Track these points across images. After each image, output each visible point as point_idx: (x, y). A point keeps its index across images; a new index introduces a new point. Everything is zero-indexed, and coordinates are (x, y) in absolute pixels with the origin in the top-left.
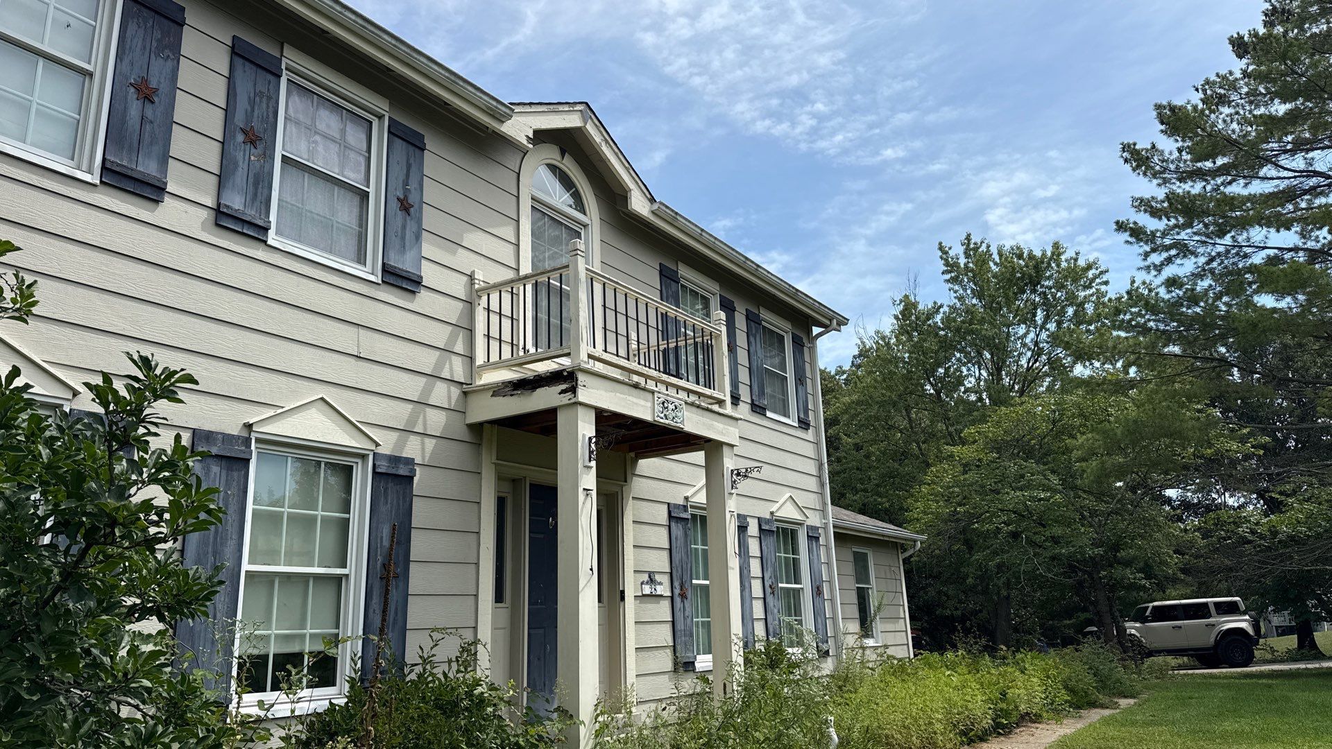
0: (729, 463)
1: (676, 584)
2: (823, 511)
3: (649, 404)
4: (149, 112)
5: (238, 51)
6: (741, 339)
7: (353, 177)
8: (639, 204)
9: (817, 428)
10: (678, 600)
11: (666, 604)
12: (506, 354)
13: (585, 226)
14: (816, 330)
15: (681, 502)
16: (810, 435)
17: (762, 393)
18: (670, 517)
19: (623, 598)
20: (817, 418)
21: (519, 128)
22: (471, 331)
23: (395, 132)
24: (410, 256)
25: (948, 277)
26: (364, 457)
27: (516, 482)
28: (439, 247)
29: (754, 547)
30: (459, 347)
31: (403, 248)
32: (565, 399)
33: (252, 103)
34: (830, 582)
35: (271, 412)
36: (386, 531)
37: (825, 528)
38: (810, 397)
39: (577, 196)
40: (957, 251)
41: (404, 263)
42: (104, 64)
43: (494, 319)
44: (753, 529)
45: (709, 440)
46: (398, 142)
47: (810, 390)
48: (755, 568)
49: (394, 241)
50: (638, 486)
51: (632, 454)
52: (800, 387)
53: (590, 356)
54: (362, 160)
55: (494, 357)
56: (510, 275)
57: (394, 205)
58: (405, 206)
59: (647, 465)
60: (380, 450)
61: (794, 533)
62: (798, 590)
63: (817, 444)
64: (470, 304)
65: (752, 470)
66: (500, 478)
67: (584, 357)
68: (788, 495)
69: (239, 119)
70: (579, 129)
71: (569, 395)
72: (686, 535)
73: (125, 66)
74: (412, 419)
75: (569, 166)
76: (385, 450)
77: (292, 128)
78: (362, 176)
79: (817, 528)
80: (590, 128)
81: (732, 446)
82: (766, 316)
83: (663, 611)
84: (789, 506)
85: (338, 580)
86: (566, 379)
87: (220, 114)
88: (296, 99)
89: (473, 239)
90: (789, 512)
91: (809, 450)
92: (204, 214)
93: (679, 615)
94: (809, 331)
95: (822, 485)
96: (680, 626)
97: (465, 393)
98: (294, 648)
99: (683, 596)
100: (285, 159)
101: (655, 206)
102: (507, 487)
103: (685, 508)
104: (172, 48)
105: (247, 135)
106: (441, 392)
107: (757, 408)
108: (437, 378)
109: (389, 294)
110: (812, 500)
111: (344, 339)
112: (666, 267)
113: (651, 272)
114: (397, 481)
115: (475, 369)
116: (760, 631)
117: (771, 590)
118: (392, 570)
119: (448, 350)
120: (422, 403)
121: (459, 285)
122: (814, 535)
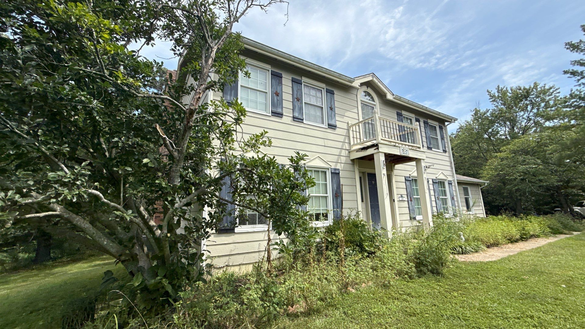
0: (423, 164)
1: (409, 197)
2: (453, 176)
3: (399, 150)
4: (278, 98)
5: (293, 81)
6: (423, 129)
7: (319, 104)
8: (390, 97)
9: (449, 152)
10: (410, 202)
11: (406, 203)
12: (359, 141)
13: (375, 105)
14: (446, 123)
15: (408, 176)
16: (447, 154)
17: (430, 144)
18: (406, 180)
19: (394, 201)
20: (449, 149)
21: (356, 84)
22: (349, 137)
23: (328, 91)
24: (333, 120)
25: (491, 100)
26: (328, 169)
27: (363, 173)
28: (340, 117)
29: (431, 187)
30: (347, 141)
31: (332, 119)
32: (376, 151)
33: (297, 92)
34: (457, 196)
35: (309, 160)
36: (335, 186)
37: (454, 181)
38: (446, 143)
39: (372, 98)
40: (495, 92)
41: (332, 122)
42: (269, 90)
43: (355, 133)
44: (431, 182)
45: (416, 159)
46: (328, 94)
47: (446, 141)
48: (432, 193)
49: (330, 118)
50: (395, 172)
51: (393, 164)
52: (443, 141)
53: (381, 139)
54: (321, 100)
55: (356, 142)
56: (357, 121)
57: (329, 109)
58: (331, 109)
59: (397, 166)
60: (332, 167)
61: (444, 183)
62: (446, 198)
63: (450, 157)
64: (348, 130)
65: (431, 166)
66: (360, 172)
67: (380, 140)
68: (441, 172)
69: (295, 96)
70: (371, 80)
71: (377, 150)
72: (411, 185)
73: (273, 90)
74: (338, 160)
75: (370, 90)
76: (333, 167)
77: (306, 96)
78: (321, 103)
79: (451, 181)
80: (375, 80)
81: (424, 160)
82: (430, 121)
83: (406, 204)
84: (442, 175)
85: (326, 197)
86: (376, 146)
87: (291, 96)
88: (305, 88)
89: (347, 114)
90: (442, 177)
91: (447, 159)
92: (291, 119)
93: (410, 205)
94: (444, 124)
95: (452, 168)
96: (411, 208)
97: (349, 152)
98: (318, 212)
99: (411, 201)
100: (305, 103)
101: (394, 96)
102: (361, 174)
103: (410, 177)
104: (280, 83)
105: (297, 99)
106: (344, 152)
107: (429, 148)
108: (342, 149)
109: (329, 130)
110: (449, 173)
111: (321, 142)
112: (399, 112)
113: (394, 114)
114: (336, 174)
115: (351, 146)
116: (435, 210)
117: (437, 199)
118: (337, 195)
119: (344, 142)
120: (339, 156)
121: (345, 126)
122: (450, 183)
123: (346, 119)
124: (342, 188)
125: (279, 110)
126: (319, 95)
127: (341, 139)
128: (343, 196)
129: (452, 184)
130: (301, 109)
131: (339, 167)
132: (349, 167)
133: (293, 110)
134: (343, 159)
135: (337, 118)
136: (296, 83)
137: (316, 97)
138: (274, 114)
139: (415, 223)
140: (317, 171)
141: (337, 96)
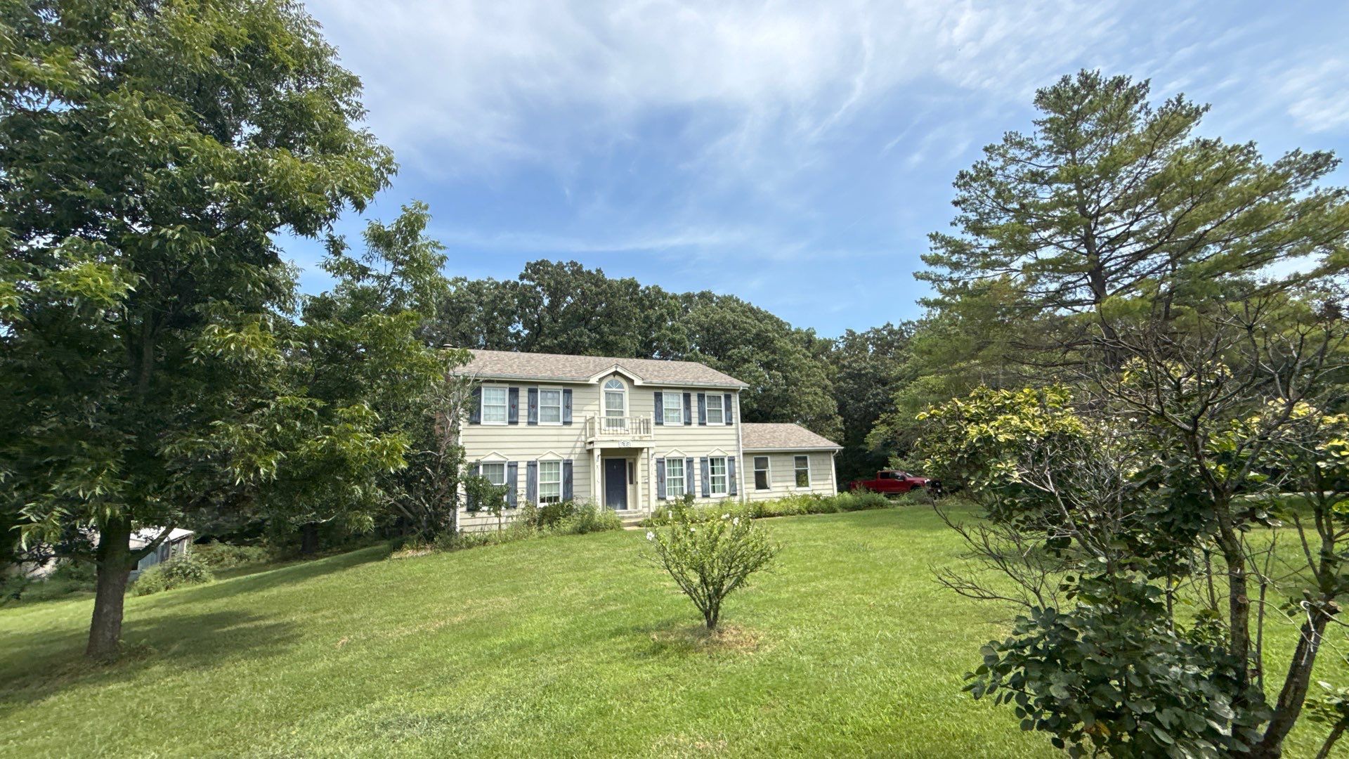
1: (659, 479)
2: (739, 450)
3: (617, 444)
4: (515, 409)
6: (695, 404)
7: (556, 405)
8: (637, 383)
10: (659, 483)
13: (624, 392)
16: (733, 427)
17: (704, 419)
18: (657, 462)
19: (637, 483)
22: (586, 429)
23: (565, 393)
24: (570, 417)
26: (561, 461)
28: (578, 413)
29: (697, 466)
30: (583, 434)
31: (568, 416)
33: (533, 400)
35: (541, 456)
36: (567, 474)
39: (622, 384)
41: (568, 420)
44: (697, 461)
46: (565, 395)
48: (698, 472)
49: (566, 415)
50: (643, 455)
52: (728, 412)
54: (558, 401)
55: (592, 434)
57: (565, 407)
58: (568, 406)
60: (565, 459)
62: (724, 477)
63: (737, 429)
67: (597, 437)
68: (718, 448)
69: (531, 403)
70: (615, 371)
71: (594, 446)
72: (664, 466)
73: (510, 403)
74: (570, 451)
77: (542, 401)
78: (558, 404)
79: (734, 457)
82: (708, 393)
84: (719, 451)
85: (558, 484)
87: (527, 404)
88: (542, 394)
89: (586, 408)
90: (719, 453)
92: (526, 424)
93: (659, 486)
95: (738, 442)
96: (660, 489)
98: (550, 496)
99: (662, 482)
100: (540, 407)
103: (663, 459)
104: (517, 396)
105: (533, 405)
106: (579, 444)
107: (702, 423)
108: (577, 441)
109: (565, 427)
110: (732, 448)
111: (555, 438)
112: (658, 392)
113: (651, 396)
114: (568, 464)
115: (586, 438)
116: (698, 490)
117: (704, 478)
118: (568, 481)
119: (580, 435)
120: (574, 448)
121: (583, 420)
122: (732, 460)
123: (583, 414)
124: (574, 476)
125: (515, 419)
126: (556, 395)
127: (578, 432)
128: (574, 482)
129: (734, 460)
130: (536, 414)
131: (572, 457)
132: (585, 456)
133: (529, 416)
134: (578, 450)
135: (573, 414)
136: (533, 392)
137: (553, 399)
138: (511, 423)
139: (663, 503)
140: (550, 463)
141: (576, 393)
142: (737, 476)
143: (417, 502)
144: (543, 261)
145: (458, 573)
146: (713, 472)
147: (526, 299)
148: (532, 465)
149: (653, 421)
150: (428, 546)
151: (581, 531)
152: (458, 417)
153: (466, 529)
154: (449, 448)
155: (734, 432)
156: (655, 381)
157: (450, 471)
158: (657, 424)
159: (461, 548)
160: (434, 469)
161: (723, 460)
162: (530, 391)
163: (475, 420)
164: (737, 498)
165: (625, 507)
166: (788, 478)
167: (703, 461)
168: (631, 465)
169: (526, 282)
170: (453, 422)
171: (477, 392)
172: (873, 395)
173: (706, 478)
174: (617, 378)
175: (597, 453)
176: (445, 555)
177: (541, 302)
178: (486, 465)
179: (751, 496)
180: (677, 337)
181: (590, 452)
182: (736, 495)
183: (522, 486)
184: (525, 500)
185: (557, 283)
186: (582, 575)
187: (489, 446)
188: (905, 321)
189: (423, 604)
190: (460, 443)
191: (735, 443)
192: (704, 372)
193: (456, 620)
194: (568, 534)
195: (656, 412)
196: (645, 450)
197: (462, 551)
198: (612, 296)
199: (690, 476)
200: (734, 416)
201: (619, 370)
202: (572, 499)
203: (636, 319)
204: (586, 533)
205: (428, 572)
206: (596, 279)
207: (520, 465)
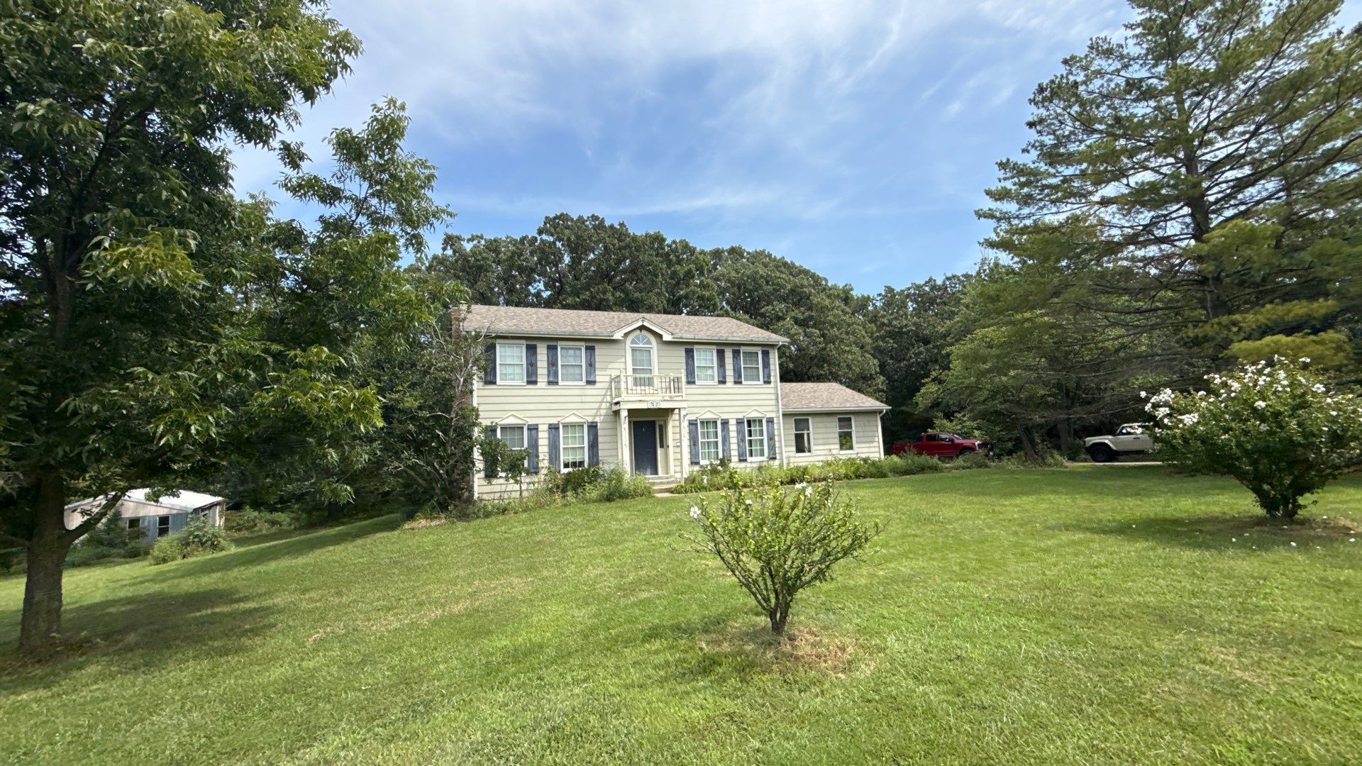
0: (683, 413)
1: (693, 442)
2: (776, 411)
3: (646, 405)
4: (533, 368)
6: (729, 361)
7: (578, 363)
8: (666, 338)
9: (775, 382)
10: (693, 446)
13: (652, 348)
15: (694, 419)
17: (740, 377)
18: (689, 423)
19: (668, 448)
20: (775, 378)
21: (618, 335)
22: (611, 389)
23: (587, 348)
24: (593, 376)
26: (585, 423)
28: (602, 371)
29: (734, 428)
30: (609, 393)
31: (591, 375)
32: (620, 407)
33: (553, 357)
34: (779, 435)
35: (563, 418)
36: (592, 437)
37: (777, 417)
39: (649, 340)
41: (592, 379)
42: (525, 363)
44: (732, 422)
46: (588, 351)
47: (773, 368)
48: (733, 434)
49: (589, 374)
50: (674, 417)
52: (765, 369)
53: (625, 397)
54: (579, 358)
56: (623, 371)
57: (588, 365)
58: (591, 364)
60: (588, 421)
62: (762, 439)
63: (776, 387)
64: (611, 382)
67: (623, 397)
68: (755, 409)
69: (550, 361)
70: (642, 325)
73: (528, 361)
74: (597, 413)
76: (591, 421)
77: (563, 359)
78: (580, 362)
79: (772, 418)
82: (744, 348)
84: (755, 412)
85: (583, 448)
87: (546, 362)
88: (562, 352)
89: (611, 366)
90: (755, 414)
92: (546, 383)
93: (694, 450)
94: (773, 347)
95: (778, 402)
96: (694, 453)
97: (611, 404)
98: (574, 461)
99: (696, 445)
100: (562, 366)
101: (673, 336)
103: (696, 420)
104: (535, 353)
105: (552, 363)
106: (604, 406)
107: (738, 382)
108: (602, 402)
109: (588, 387)
110: (770, 408)
111: (578, 399)
112: (689, 348)
113: (681, 353)
114: (593, 427)
115: (612, 399)
116: (734, 453)
117: (741, 440)
118: (594, 445)
119: (605, 395)
120: (599, 409)
121: (607, 379)
122: (770, 421)
123: (608, 372)
124: (600, 439)
125: (534, 379)
126: (578, 352)
127: (603, 392)
128: (600, 446)
129: (772, 422)
130: (556, 373)
131: (597, 419)
132: (612, 418)
133: (549, 375)
134: (603, 412)
135: (597, 373)
136: (552, 349)
137: (575, 356)
138: (529, 382)
139: (696, 468)
140: (573, 425)
141: (600, 351)
142: (776, 438)
143: (429, 469)
144: (562, 214)
145: (470, 546)
146: (750, 435)
147: (547, 255)
148: (554, 428)
149: (684, 379)
150: (443, 515)
151: (609, 498)
152: (469, 377)
153: (485, 497)
154: (462, 409)
155: (772, 391)
156: (685, 336)
157: (464, 433)
158: (689, 383)
159: (478, 517)
160: (446, 433)
161: (760, 421)
162: (549, 348)
163: (490, 380)
164: (777, 463)
165: (656, 472)
166: (831, 441)
167: (740, 422)
168: (661, 427)
169: (544, 237)
170: (465, 381)
171: (491, 349)
172: (915, 354)
173: (743, 440)
174: (644, 332)
175: (624, 414)
176: (460, 525)
177: (561, 260)
178: (504, 429)
179: (792, 460)
180: (707, 294)
181: (617, 413)
182: (775, 458)
183: (543, 450)
184: (547, 465)
185: (578, 237)
186: (608, 550)
187: (507, 407)
188: (949, 275)
189: (425, 584)
190: (475, 405)
191: (773, 402)
192: (738, 327)
193: (456, 609)
194: (595, 501)
195: (687, 370)
196: (677, 411)
197: (479, 520)
198: (637, 250)
199: (726, 440)
200: (772, 374)
201: (646, 324)
202: (598, 463)
203: (663, 275)
204: (613, 500)
205: (438, 545)
206: (619, 233)
207: (541, 428)
